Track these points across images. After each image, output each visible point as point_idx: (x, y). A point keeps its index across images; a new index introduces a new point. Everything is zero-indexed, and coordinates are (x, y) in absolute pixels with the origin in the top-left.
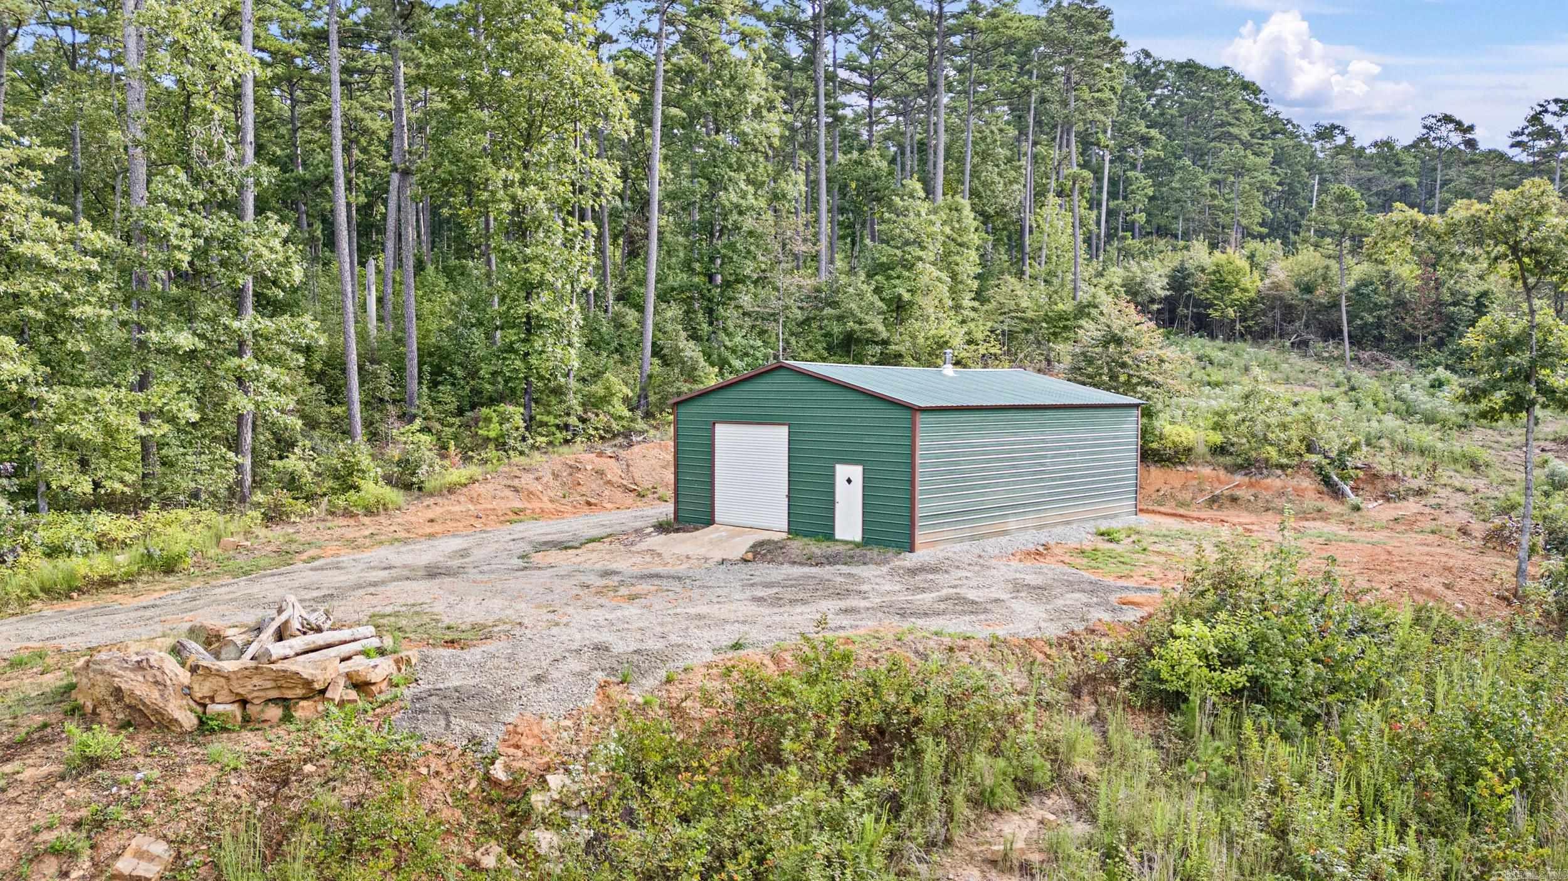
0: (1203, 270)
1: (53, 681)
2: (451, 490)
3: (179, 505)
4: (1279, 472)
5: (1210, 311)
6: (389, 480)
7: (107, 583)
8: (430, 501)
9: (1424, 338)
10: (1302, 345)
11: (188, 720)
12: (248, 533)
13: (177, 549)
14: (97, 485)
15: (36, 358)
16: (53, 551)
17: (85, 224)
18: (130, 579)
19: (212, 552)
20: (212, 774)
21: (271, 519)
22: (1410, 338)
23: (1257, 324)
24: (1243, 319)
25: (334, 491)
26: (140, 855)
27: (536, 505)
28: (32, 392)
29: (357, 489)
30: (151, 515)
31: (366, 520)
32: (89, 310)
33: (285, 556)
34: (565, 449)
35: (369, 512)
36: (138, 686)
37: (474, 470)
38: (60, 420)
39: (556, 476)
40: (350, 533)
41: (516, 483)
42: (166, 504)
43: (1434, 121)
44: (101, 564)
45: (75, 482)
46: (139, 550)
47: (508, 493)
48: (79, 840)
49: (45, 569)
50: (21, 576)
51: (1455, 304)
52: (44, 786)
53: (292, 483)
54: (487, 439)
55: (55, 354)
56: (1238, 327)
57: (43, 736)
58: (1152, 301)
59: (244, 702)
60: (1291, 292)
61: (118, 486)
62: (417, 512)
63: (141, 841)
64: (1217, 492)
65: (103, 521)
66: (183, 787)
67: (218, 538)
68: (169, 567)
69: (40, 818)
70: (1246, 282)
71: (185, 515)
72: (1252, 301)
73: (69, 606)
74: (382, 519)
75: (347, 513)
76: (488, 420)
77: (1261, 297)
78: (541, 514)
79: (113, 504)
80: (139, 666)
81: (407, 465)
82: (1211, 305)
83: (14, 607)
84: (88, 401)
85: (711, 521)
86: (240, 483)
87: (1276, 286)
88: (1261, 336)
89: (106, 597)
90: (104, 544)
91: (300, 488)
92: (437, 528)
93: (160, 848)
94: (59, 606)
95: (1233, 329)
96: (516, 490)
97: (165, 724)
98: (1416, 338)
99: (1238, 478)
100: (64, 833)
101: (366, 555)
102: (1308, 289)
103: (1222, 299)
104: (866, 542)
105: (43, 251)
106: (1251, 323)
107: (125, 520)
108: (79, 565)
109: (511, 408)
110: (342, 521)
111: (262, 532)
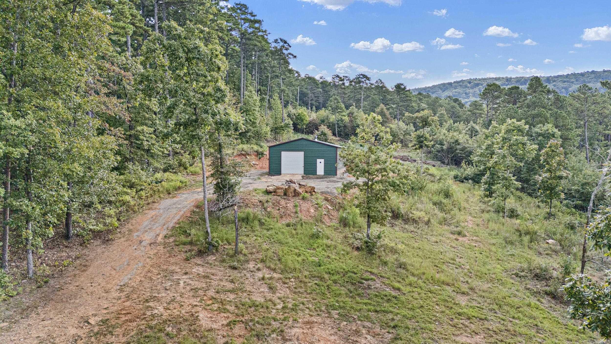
0: (295, 115)
23: (310, 130)
56: (305, 130)
60: (318, 122)
70: (306, 118)
72: (308, 124)
82: (298, 125)
85: (280, 173)
87: (313, 120)
103: (301, 123)
104: (325, 174)
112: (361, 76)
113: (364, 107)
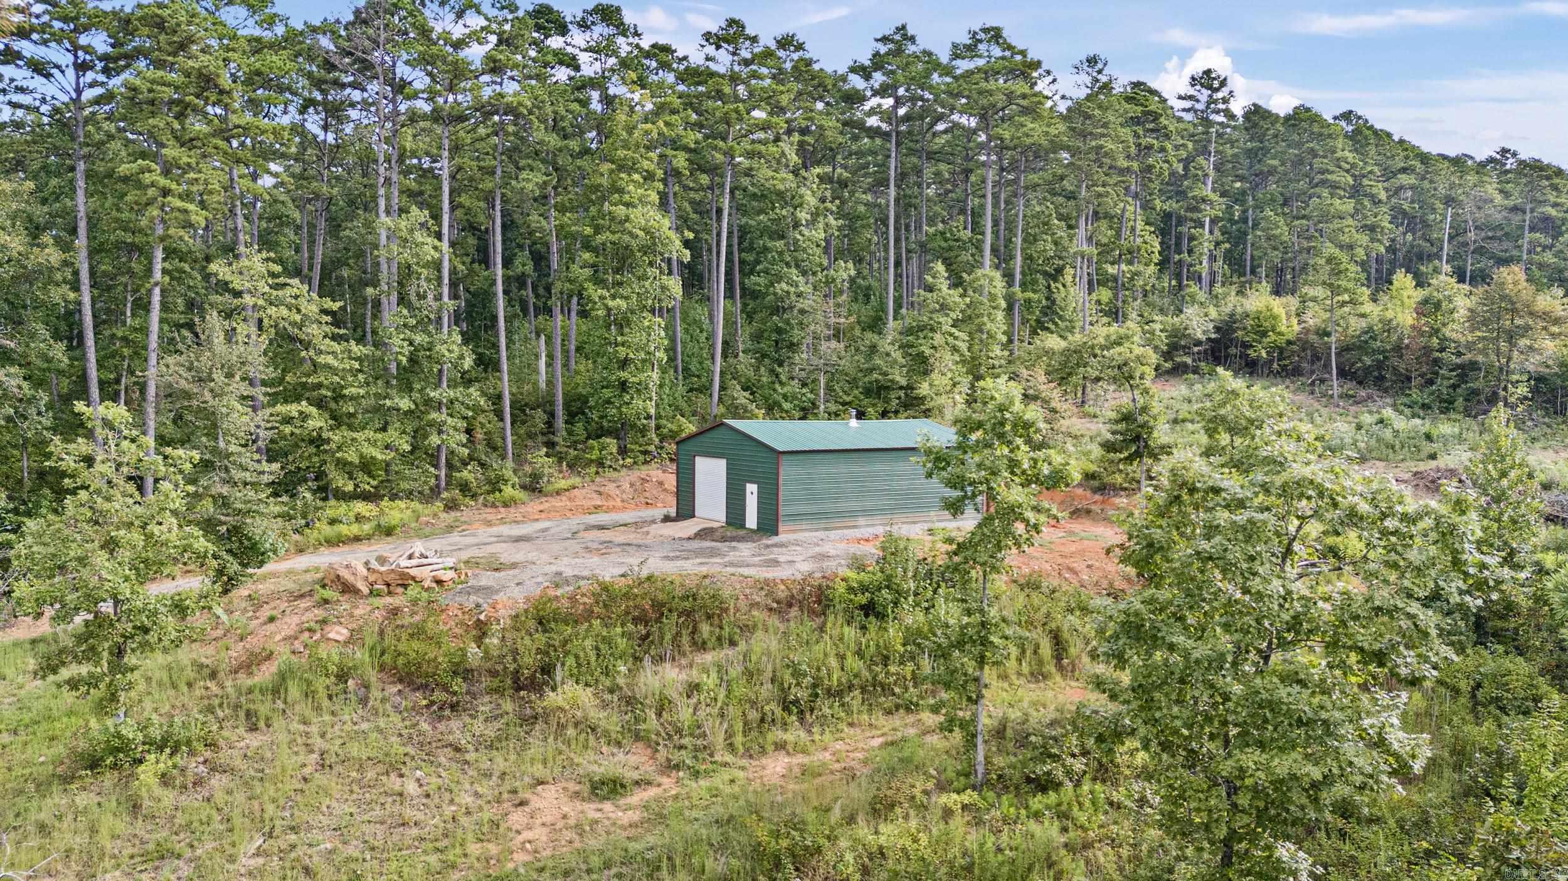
1: (319, 576)
2: (558, 493)
3: (401, 499)
5: (1250, 352)
6: (524, 487)
7: (357, 539)
8: (544, 499)
9: (1415, 379)
11: (365, 590)
12: (435, 515)
13: (393, 523)
14: (356, 486)
15: (327, 416)
16: (333, 522)
17: (353, 343)
18: (369, 537)
19: (413, 525)
20: (369, 608)
21: (450, 508)
22: (1403, 378)
23: (1291, 363)
24: (1280, 359)
25: (488, 492)
26: (338, 633)
27: (611, 503)
28: (325, 435)
29: (500, 491)
30: (385, 503)
31: (502, 510)
32: (353, 390)
33: (450, 529)
34: (643, 468)
35: (506, 505)
36: (345, 574)
37: (576, 480)
38: (339, 448)
39: (632, 485)
40: (490, 517)
41: (602, 489)
42: (394, 497)
44: (355, 529)
45: (344, 485)
46: (374, 523)
47: (595, 496)
48: (317, 627)
49: (328, 530)
50: (315, 533)
52: (307, 609)
53: (464, 488)
54: (592, 461)
55: (338, 413)
56: (1275, 365)
57: (311, 593)
58: (1198, 343)
59: (388, 585)
61: (367, 487)
62: (534, 506)
63: (337, 628)
65: (360, 507)
66: (357, 612)
67: (418, 517)
68: (389, 532)
69: (304, 618)
70: (1281, 327)
71: (401, 504)
72: (1288, 343)
73: (336, 550)
74: (512, 510)
75: (494, 506)
76: (593, 448)
77: (1297, 340)
78: (614, 509)
79: (366, 497)
80: (347, 566)
81: (536, 477)
82: (1251, 347)
83: (311, 549)
84: (353, 440)
85: (693, 516)
86: (438, 486)
87: (1307, 330)
88: (1294, 373)
89: (356, 546)
90: (359, 518)
91: (469, 490)
92: (543, 515)
93: (345, 631)
94: (332, 550)
95: (1270, 367)
96: (600, 493)
97: (356, 591)
98: (1409, 379)
100: (312, 624)
101: (495, 530)
103: (1260, 342)
104: (758, 529)
105: (330, 359)
106: (1286, 362)
107: (371, 506)
108: (344, 529)
109: (608, 440)
110: (489, 510)
111: (443, 515)
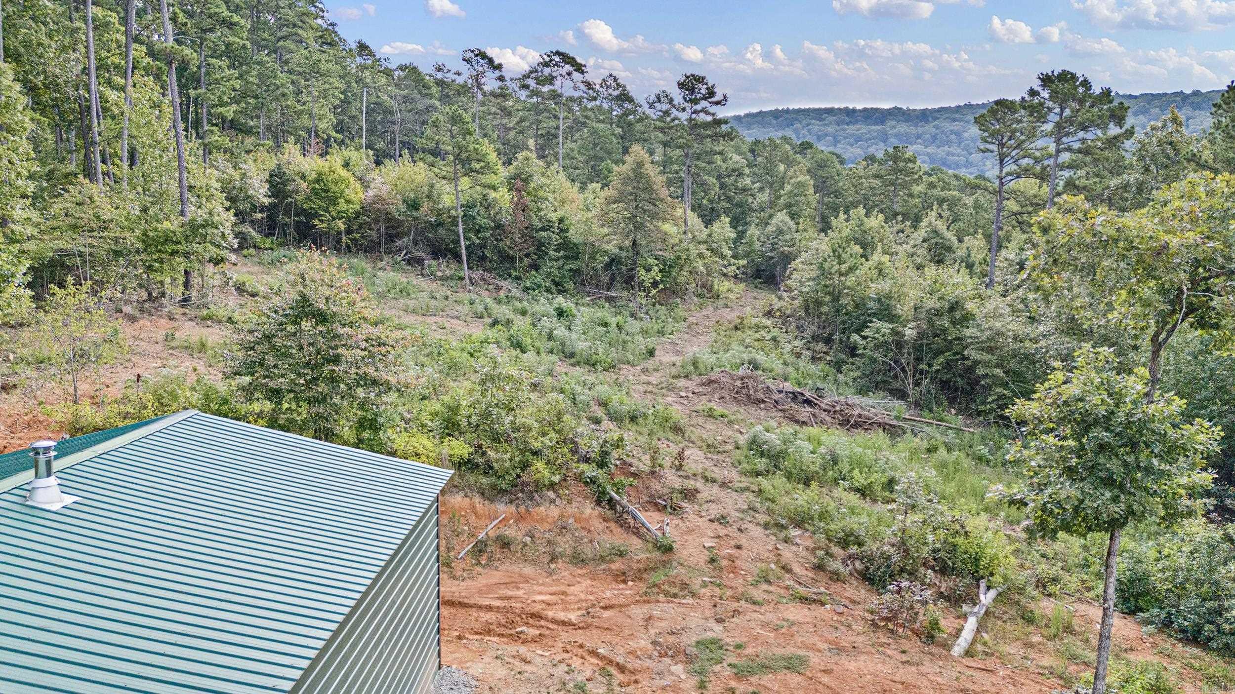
0: (303, 177)
4: (551, 494)
5: (316, 222)
9: (521, 260)
10: (414, 262)
22: (506, 258)
23: (363, 237)
24: (349, 231)
43: (472, 55)
51: (543, 229)
56: (344, 239)
58: (254, 209)
60: (397, 208)
64: (481, 536)
70: (349, 193)
72: (358, 214)
77: (365, 209)
82: (316, 215)
87: (378, 199)
88: (370, 249)
95: (339, 241)
98: (513, 258)
99: (503, 508)
102: (414, 205)
103: (327, 211)
106: (357, 236)
112: (557, 59)
113: (568, 156)
